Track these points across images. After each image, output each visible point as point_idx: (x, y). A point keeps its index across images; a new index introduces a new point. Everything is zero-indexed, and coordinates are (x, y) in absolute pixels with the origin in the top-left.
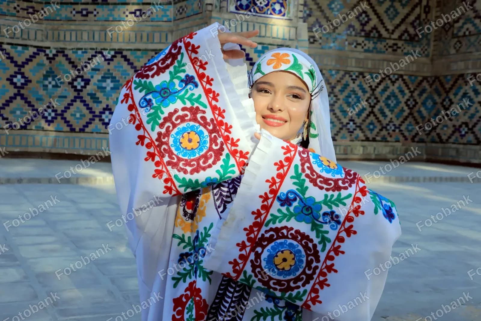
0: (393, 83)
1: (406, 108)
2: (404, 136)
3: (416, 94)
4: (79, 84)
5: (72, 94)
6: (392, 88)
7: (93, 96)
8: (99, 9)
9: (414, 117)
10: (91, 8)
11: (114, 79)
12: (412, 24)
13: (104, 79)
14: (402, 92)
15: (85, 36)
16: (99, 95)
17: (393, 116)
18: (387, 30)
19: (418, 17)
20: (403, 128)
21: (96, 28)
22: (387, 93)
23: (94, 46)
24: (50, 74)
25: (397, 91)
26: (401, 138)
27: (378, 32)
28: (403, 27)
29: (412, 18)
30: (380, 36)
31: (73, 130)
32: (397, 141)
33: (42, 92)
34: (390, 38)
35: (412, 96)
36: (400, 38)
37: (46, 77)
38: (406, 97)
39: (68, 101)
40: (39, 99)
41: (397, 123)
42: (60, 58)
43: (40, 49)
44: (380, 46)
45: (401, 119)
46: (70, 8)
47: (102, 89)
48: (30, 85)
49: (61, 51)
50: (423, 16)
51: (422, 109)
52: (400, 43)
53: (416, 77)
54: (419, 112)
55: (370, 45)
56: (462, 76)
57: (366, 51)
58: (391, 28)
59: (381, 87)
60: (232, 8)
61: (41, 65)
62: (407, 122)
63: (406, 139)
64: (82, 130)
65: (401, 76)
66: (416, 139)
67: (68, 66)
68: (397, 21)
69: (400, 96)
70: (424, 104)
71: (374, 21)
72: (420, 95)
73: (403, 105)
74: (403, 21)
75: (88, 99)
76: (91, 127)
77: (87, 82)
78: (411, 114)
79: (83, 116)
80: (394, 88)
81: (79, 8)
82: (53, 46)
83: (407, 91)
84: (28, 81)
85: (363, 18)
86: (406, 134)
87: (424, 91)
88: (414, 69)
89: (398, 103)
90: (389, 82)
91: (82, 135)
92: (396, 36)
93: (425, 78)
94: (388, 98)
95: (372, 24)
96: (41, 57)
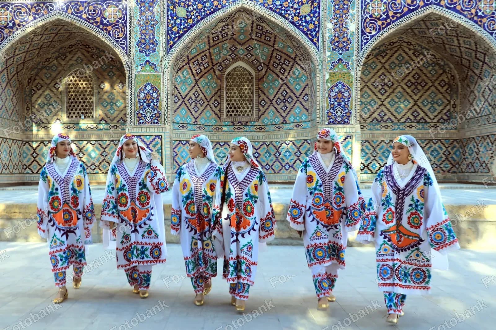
0: (435, 144)
1: (443, 156)
2: (443, 170)
3: (449, 149)
4: (277, 154)
5: (275, 159)
6: (434, 146)
7: (282, 159)
8: (284, 125)
9: (449, 161)
10: (281, 125)
11: (289, 152)
12: (445, 114)
13: (286, 152)
14: (440, 148)
15: (279, 137)
16: (284, 158)
17: (436, 160)
18: (430, 118)
19: (449, 110)
20: (442, 166)
21: (283, 133)
22: (432, 149)
23: (282, 140)
24: (267, 151)
25: (437, 148)
26: (441, 171)
27: (424, 120)
28: (440, 116)
29: (445, 111)
30: (426, 121)
31: (275, 173)
32: (439, 173)
33: (264, 159)
34: (432, 122)
35: (447, 150)
36: (438, 121)
37: (266, 153)
38: (444, 150)
39: (273, 161)
40: (264, 161)
41: (438, 164)
42: (271, 145)
43: (264, 143)
44: (426, 126)
45: (441, 162)
46: (274, 126)
47: (285, 156)
48: (260, 156)
49: (271, 143)
50: (452, 109)
51: (454, 156)
52: (438, 124)
53: (449, 140)
54: (452, 157)
55: (420, 126)
56: (469, 139)
57: (418, 129)
58: (432, 117)
59: (427, 146)
60: (327, 123)
61: (264, 148)
62: (444, 163)
63: (444, 171)
64: (278, 173)
65: (440, 140)
66: (450, 172)
67: (273, 148)
68: (436, 113)
69: (439, 150)
70: (455, 153)
71: (422, 114)
72: (452, 149)
73: (441, 154)
74: (439, 113)
75: (280, 160)
76: (282, 171)
77: (280, 154)
78: (447, 159)
79: (279, 167)
80: (436, 146)
81: (277, 126)
82: (268, 141)
83: (444, 148)
84: (259, 155)
85: (415, 114)
86: (444, 169)
87: (455, 147)
88: (448, 136)
89: (439, 153)
90: (432, 144)
91: (278, 174)
92: (436, 120)
93: (455, 140)
94: (432, 151)
95: (420, 116)
96: (265, 146)
